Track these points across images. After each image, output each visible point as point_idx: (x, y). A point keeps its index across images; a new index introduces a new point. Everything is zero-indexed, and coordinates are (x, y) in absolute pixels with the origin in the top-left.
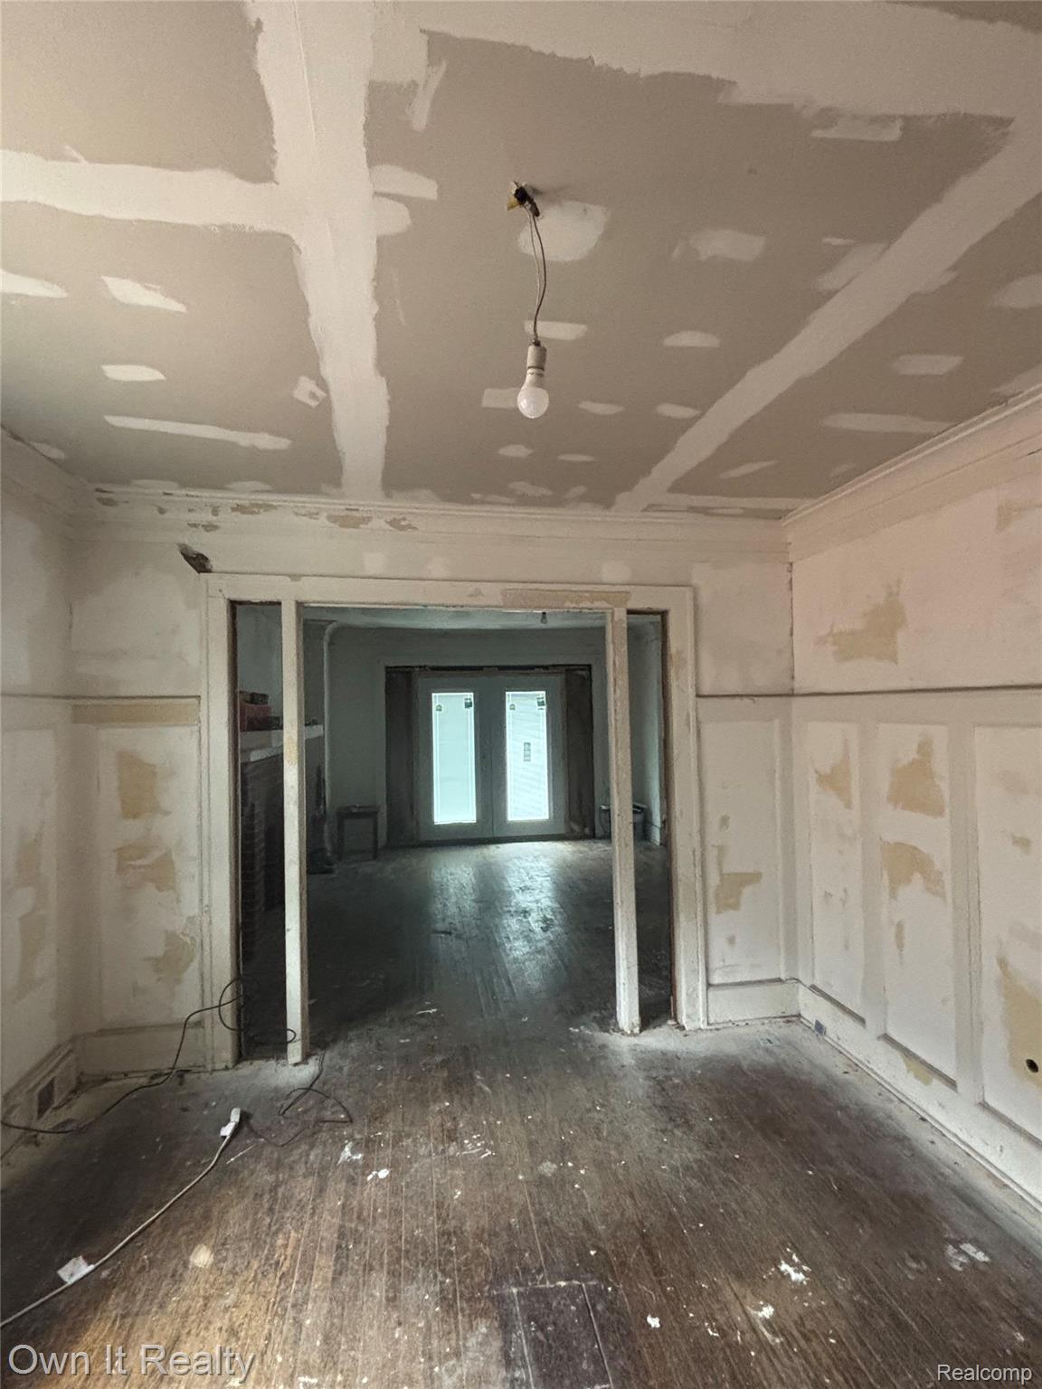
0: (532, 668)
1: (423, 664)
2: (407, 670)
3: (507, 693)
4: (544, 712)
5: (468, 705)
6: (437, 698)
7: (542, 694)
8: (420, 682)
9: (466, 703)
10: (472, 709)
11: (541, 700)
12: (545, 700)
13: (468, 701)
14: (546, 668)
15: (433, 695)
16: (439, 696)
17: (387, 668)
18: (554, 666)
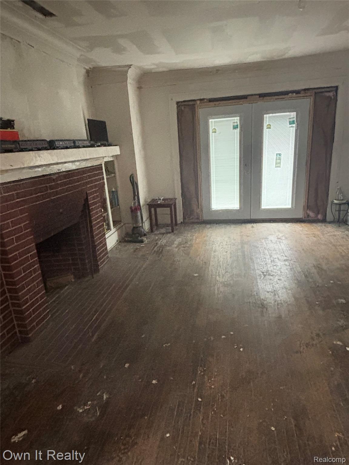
0: (286, 93)
1: (202, 98)
2: (191, 103)
3: (265, 115)
4: (294, 129)
5: (235, 127)
6: (213, 123)
7: (293, 114)
8: (201, 112)
9: (234, 126)
10: (238, 131)
11: (292, 120)
12: (295, 119)
13: (236, 124)
14: (298, 92)
15: (210, 120)
16: (214, 122)
17: (178, 103)
18: (305, 90)
